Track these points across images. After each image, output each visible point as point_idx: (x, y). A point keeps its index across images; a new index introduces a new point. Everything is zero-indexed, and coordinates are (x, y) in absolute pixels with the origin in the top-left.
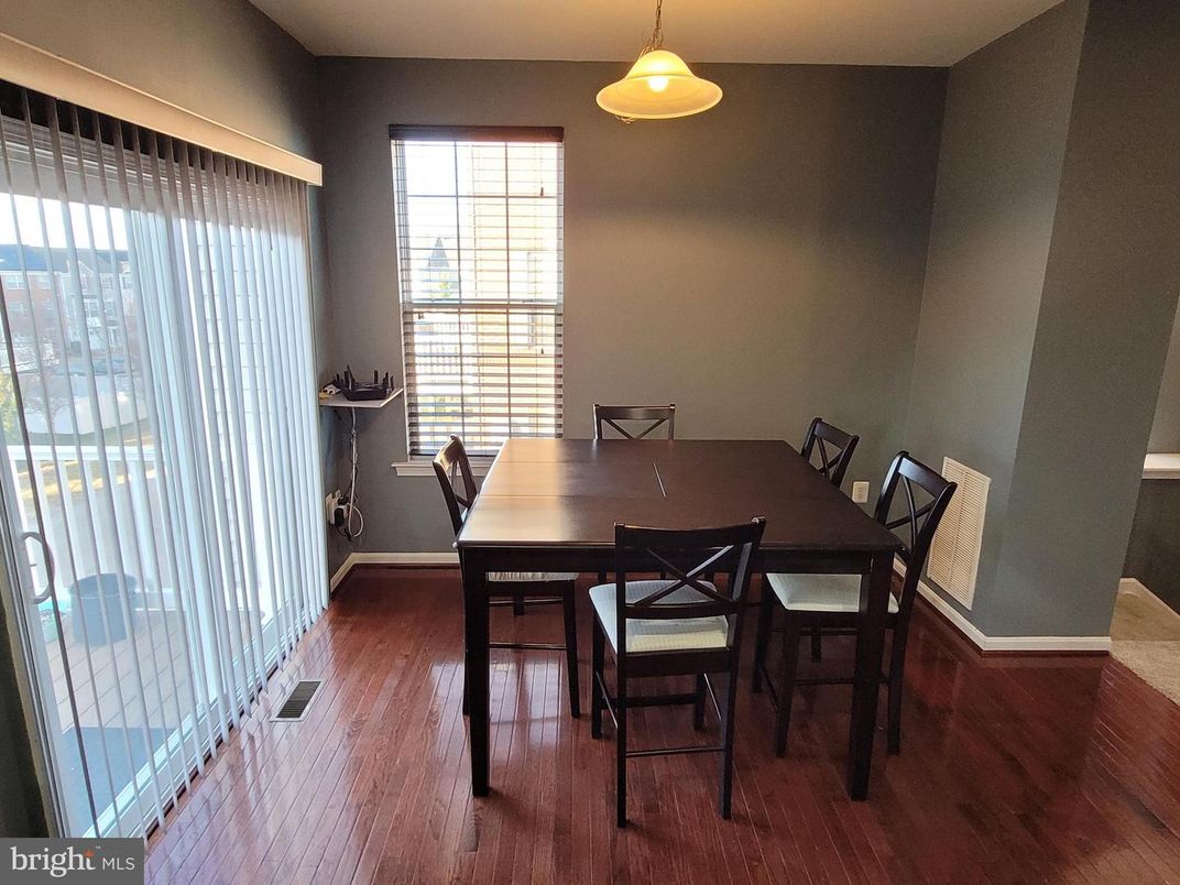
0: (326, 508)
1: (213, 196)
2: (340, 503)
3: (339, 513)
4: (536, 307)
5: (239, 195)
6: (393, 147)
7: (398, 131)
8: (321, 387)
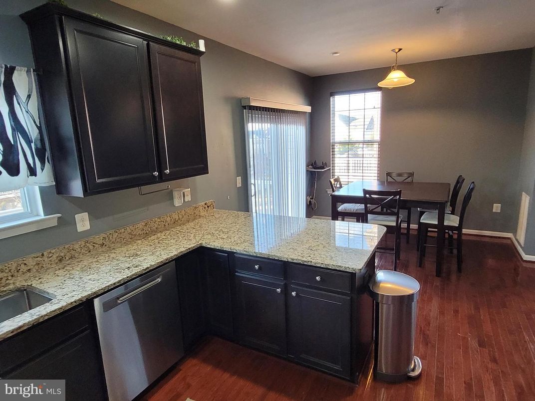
0: (307, 200)
1: (285, 119)
2: (311, 199)
3: (310, 202)
4: (373, 142)
5: (291, 118)
6: (331, 99)
7: (332, 94)
8: (307, 166)
